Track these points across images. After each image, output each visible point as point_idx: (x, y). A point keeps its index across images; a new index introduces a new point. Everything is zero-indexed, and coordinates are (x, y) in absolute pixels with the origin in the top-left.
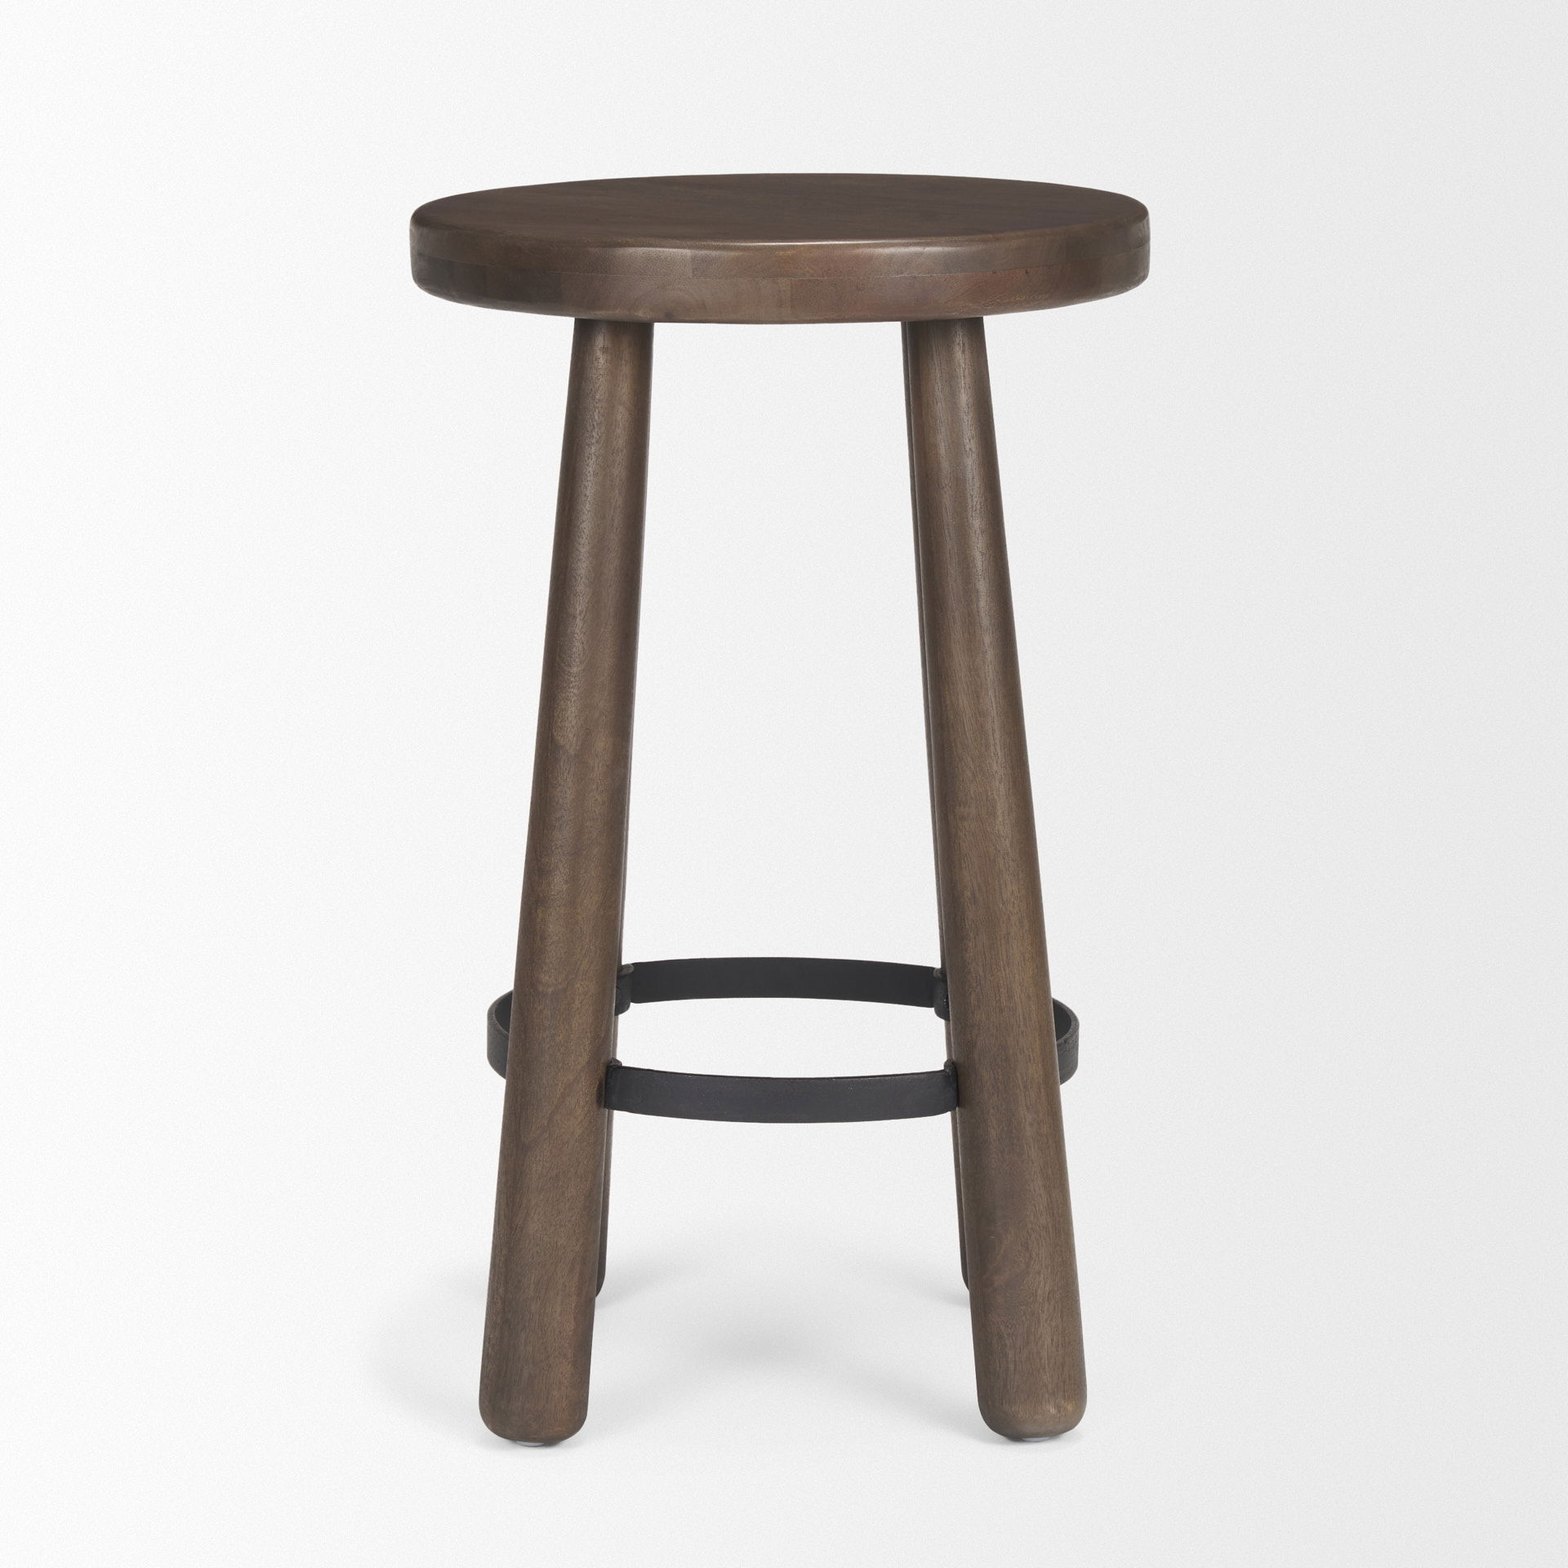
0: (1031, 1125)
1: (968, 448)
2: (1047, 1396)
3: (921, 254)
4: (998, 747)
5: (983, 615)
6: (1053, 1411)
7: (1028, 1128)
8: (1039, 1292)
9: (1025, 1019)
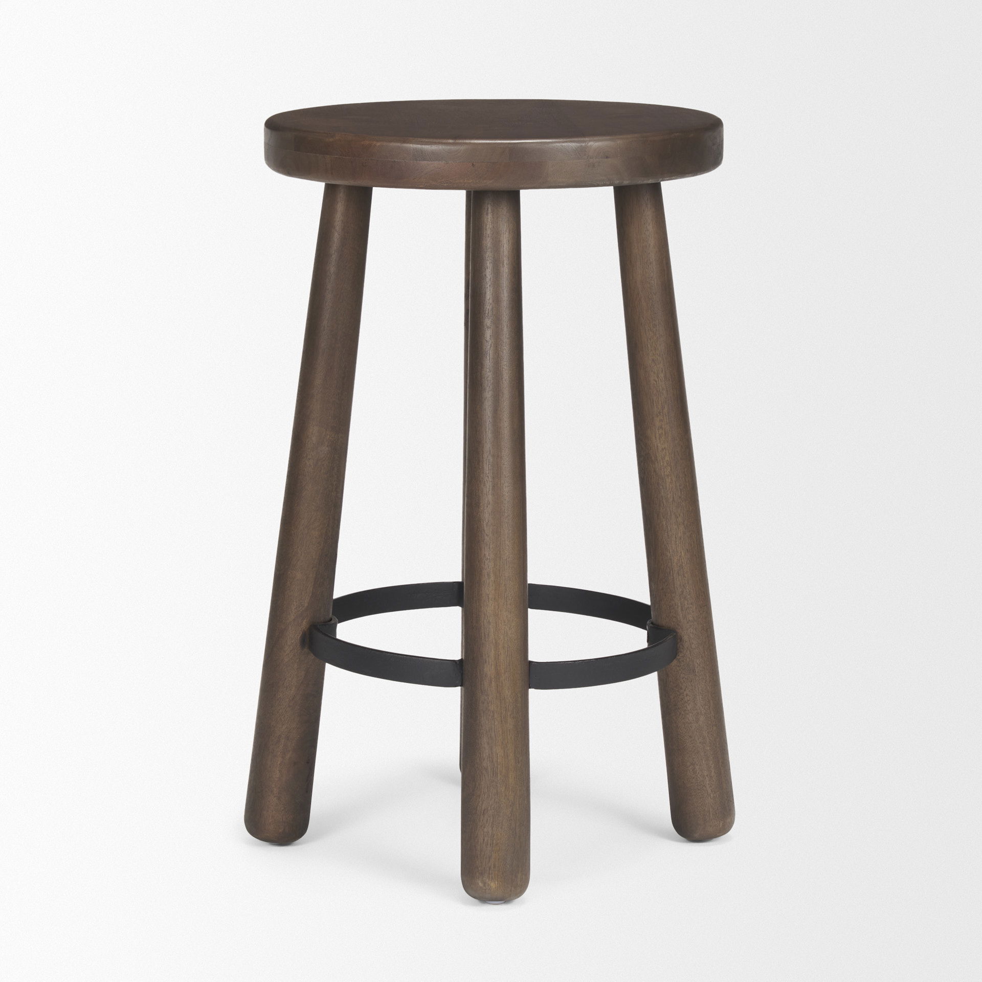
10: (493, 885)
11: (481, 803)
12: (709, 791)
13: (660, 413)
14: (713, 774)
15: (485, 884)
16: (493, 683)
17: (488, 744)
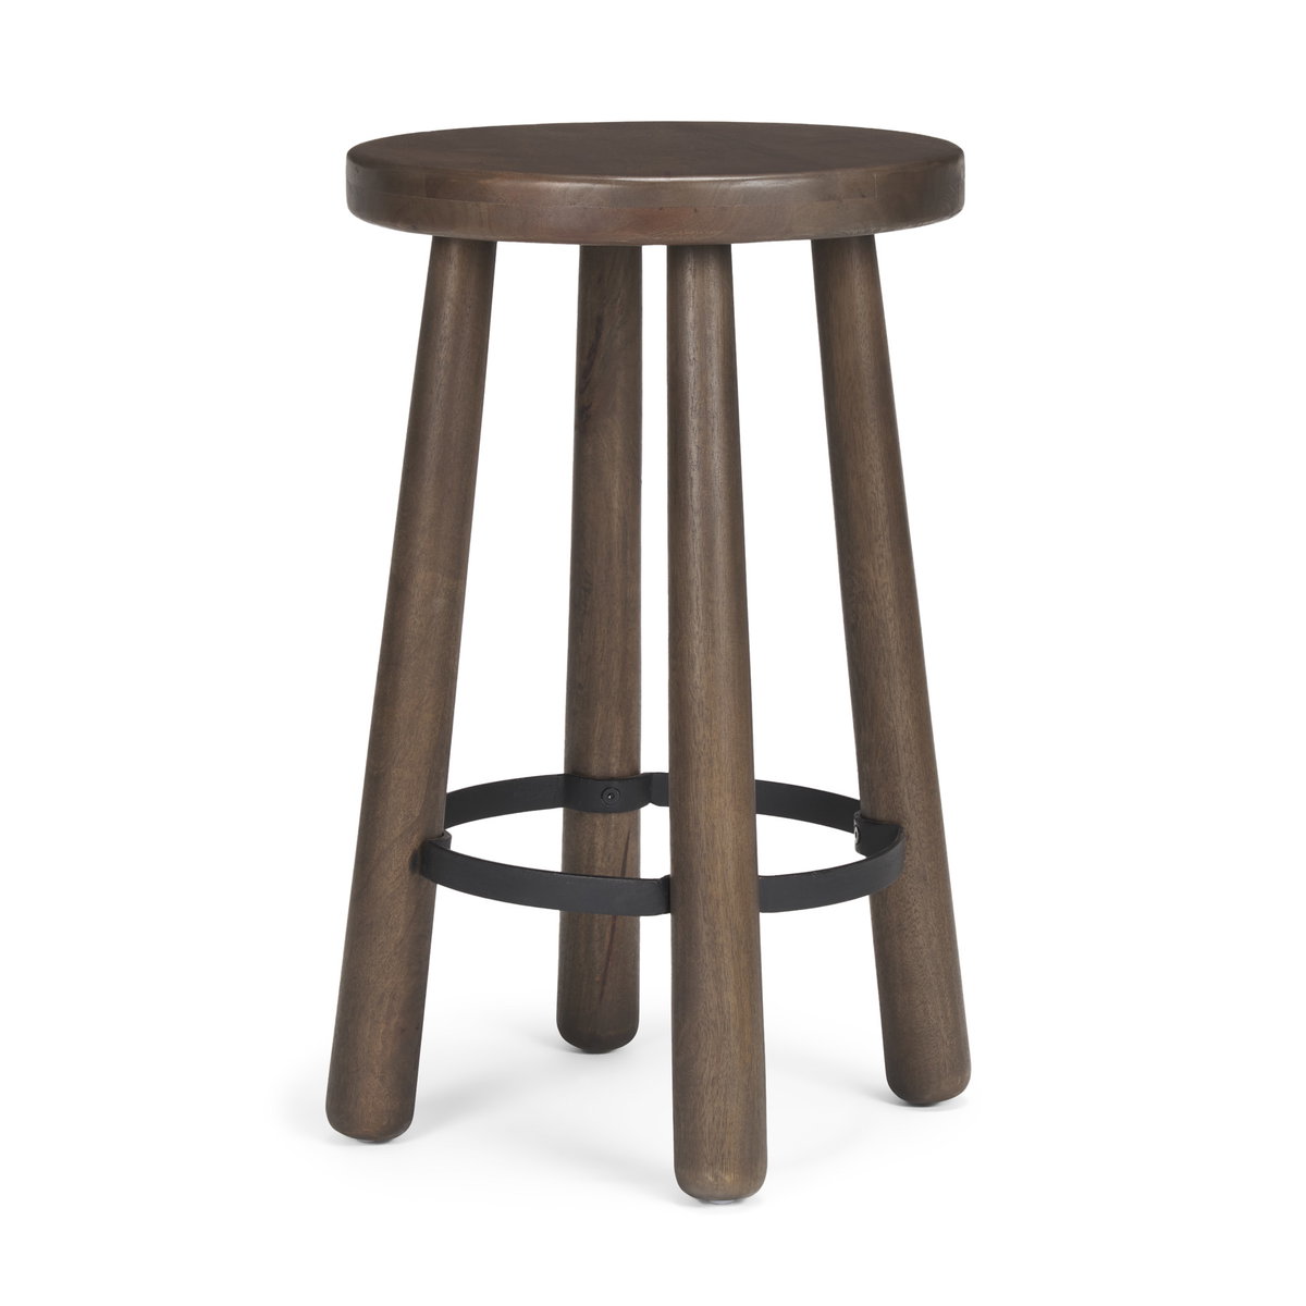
0: (708, 934)
1: (692, 357)
2: (706, 1165)
3: (590, 190)
4: (700, 612)
5: (695, 499)
6: (711, 1179)
7: (704, 937)
8: (705, 1076)
9: (708, 844)
10: (728, 1178)
11: (707, 1070)
12: (945, 1036)
13: (880, 536)
14: (949, 1014)
15: (716, 1177)
16: (721, 907)
17: (717, 989)
